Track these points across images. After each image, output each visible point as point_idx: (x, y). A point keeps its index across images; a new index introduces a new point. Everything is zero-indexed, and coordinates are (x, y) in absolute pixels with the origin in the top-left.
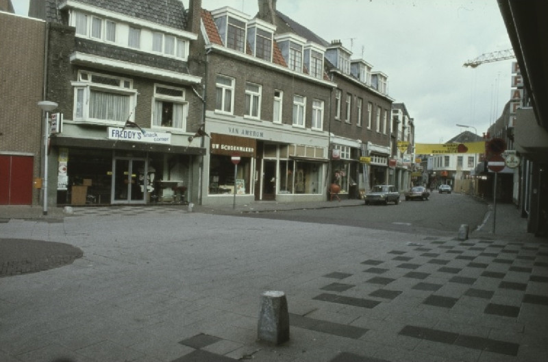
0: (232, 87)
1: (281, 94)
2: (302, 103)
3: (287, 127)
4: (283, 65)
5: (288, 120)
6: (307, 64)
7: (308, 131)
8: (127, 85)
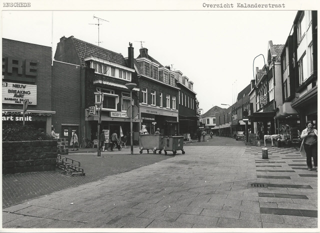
0: (146, 92)
1: (162, 94)
2: (168, 97)
3: (165, 108)
4: (162, 81)
5: (165, 105)
6: (170, 80)
7: (172, 110)
8: (112, 93)
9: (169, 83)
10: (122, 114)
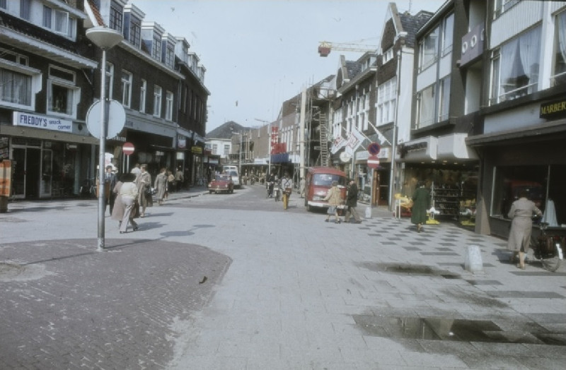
0: (111, 74)
1: (145, 84)
2: (159, 94)
3: (149, 117)
4: (148, 52)
5: (150, 109)
6: (163, 55)
7: (163, 121)
8: (23, 62)
9: (163, 61)
10: (49, 119)
